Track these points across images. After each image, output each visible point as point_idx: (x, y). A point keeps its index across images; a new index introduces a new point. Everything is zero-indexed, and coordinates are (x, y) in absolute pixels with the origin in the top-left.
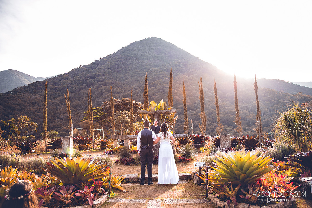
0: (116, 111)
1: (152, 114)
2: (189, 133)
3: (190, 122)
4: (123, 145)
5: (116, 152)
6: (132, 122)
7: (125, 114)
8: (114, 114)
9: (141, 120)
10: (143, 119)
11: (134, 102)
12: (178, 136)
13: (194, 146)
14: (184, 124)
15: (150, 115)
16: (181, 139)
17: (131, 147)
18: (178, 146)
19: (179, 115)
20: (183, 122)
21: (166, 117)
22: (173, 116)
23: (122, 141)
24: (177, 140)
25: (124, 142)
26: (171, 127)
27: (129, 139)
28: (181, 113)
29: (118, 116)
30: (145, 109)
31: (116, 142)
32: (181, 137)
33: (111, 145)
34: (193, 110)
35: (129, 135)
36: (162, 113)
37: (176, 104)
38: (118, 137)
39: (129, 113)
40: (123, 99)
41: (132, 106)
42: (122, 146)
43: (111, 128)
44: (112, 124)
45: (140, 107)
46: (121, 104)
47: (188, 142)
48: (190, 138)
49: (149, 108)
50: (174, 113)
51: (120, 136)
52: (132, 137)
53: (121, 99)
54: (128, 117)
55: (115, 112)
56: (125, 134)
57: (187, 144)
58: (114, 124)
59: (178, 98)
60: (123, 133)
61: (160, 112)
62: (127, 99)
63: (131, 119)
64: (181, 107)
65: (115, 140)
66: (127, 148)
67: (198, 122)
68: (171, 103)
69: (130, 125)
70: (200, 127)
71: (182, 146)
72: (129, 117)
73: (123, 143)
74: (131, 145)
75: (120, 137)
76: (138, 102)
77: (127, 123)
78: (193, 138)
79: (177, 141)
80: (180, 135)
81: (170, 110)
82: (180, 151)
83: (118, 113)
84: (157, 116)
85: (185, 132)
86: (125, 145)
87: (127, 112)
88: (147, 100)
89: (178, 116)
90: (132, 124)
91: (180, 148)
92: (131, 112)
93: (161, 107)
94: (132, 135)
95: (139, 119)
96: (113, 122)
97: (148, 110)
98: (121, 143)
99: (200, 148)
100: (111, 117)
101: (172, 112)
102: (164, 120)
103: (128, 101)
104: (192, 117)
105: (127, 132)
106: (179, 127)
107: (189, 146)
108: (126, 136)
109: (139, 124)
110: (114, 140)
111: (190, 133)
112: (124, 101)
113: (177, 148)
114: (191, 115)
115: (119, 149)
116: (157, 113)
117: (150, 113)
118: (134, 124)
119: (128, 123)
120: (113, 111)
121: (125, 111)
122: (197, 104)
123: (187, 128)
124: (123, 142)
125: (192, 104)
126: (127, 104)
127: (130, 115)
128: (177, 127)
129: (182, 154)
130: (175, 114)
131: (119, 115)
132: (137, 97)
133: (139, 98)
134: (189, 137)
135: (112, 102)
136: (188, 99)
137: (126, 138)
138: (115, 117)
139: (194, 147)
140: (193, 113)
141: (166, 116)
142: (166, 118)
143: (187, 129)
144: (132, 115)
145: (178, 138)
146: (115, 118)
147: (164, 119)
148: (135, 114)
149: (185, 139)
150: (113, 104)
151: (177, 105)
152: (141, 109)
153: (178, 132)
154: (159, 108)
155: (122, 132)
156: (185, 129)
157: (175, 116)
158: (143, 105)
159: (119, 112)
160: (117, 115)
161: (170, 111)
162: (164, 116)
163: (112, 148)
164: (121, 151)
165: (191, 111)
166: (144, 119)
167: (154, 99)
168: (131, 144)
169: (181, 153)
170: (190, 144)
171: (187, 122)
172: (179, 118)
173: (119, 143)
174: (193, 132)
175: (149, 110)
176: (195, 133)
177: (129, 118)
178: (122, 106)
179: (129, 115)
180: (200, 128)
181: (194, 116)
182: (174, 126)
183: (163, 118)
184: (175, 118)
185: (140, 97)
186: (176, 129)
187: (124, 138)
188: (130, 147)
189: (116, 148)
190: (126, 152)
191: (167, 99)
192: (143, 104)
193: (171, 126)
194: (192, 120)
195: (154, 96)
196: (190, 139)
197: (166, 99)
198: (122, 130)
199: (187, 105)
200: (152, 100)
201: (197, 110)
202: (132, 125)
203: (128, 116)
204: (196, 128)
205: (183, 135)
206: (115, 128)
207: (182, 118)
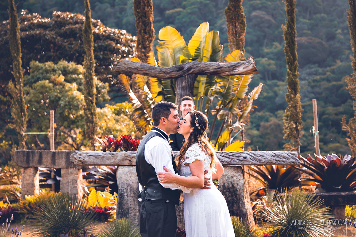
0: (30, 60)
1: (168, 76)
2: (304, 150)
3: (308, 108)
4: (57, 187)
5: (30, 216)
6: (89, 103)
7: (65, 72)
8: (22, 71)
9: (125, 98)
10: (132, 94)
11: (100, 29)
12: (260, 158)
13: (322, 197)
14: (285, 114)
15: (159, 80)
16: (271, 172)
17: (88, 194)
18: (259, 196)
19: (269, 82)
20: (282, 107)
21: (216, 87)
22: (244, 86)
23: (53, 174)
24: (256, 174)
25: (60, 176)
26: (237, 124)
27: (78, 165)
28: (274, 76)
29: (38, 79)
30: (139, 57)
31: (30, 176)
32: (271, 164)
33: (9, 187)
34: (321, 63)
35: (80, 152)
36: (202, 73)
37: (257, 41)
38: (36, 158)
39: (81, 68)
40: (58, 16)
41: (92, 44)
42: (52, 193)
43: (11, 126)
44: (14, 110)
45: (123, 48)
46: (49, 34)
47: (299, 184)
48: (304, 168)
49: (156, 53)
50: (247, 73)
51: (44, 156)
52: (92, 160)
53: (50, 15)
54: (74, 85)
55: (26, 65)
56: (62, 149)
57: (295, 190)
58: (22, 110)
59: (267, 17)
60: (57, 144)
61: (196, 70)
62: (72, 18)
63: (89, 94)
64: (275, 51)
65: (26, 168)
66: (70, 199)
67: (341, 109)
68: (236, 34)
69: (85, 113)
70: (344, 128)
71: (275, 199)
72: (79, 84)
73: (57, 183)
74: (86, 189)
75: (47, 159)
76: (117, 31)
77: (72, 105)
78: (318, 167)
79: (256, 178)
80: (268, 155)
81: (233, 63)
82: (266, 214)
83: (37, 69)
84: (184, 84)
85: (287, 145)
86: (66, 188)
87: (72, 65)
88: (147, 24)
89: (261, 85)
90: (90, 110)
91: (268, 203)
92: (89, 68)
93: (198, 49)
94: (91, 152)
95: (120, 94)
96: (20, 102)
97: (152, 61)
98: (49, 182)
99: (344, 207)
100: (11, 85)
101: (241, 69)
102: (212, 98)
103: (76, 23)
104: (317, 90)
105: (70, 141)
106: (266, 128)
107: (303, 199)
108: (68, 154)
109: (118, 113)
110: (22, 170)
111: (309, 150)
112: (60, 23)
113: (254, 203)
114: (314, 81)
115: (40, 204)
116: (184, 72)
117: (160, 72)
118: (98, 110)
119: (77, 108)
120: (18, 61)
121: (63, 63)
122: (339, 41)
123: (297, 130)
124: (58, 178)
125: (317, 40)
126: (72, 35)
127: (86, 77)
128: (258, 127)
129: (274, 225)
130: (250, 76)
131: (41, 76)
132: (109, 10)
133: (121, 13)
134: (304, 165)
135: (14, 25)
136: (304, 23)
137: (70, 164)
138: (25, 85)
139: (321, 201)
140: (320, 74)
141: (216, 83)
142: (216, 93)
143: (294, 134)
144: (92, 79)
145: (261, 168)
146: (27, 88)
147: (211, 95)
148: (103, 74)
149: (288, 171)
150: (19, 35)
151: (261, 45)
152: (124, 55)
153: (260, 145)
154: (193, 53)
155: (52, 142)
156: (288, 136)
157: (252, 86)
158: (132, 41)
159: (41, 65)
160: (33, 77)
161: (235, 67)
162: (210, 83)
163: (16, 201)
164: (49, 212)
165: (314, 68)
166: (135, 93)
167: (176, 21)
168: (86, 184)
169: (271, 222)
170: (306, 190)
171: (295, 107)
172: (265, 94)
173: (41, 181)
174: (317, 145)
175: (157, 60)
176: (324, 152)
177: (79, 90)
178: (55, 44)
179: (81, 76)
180: (345, 134)
181: (325, 85)
182: (246, 122)
183: (206, 94)
184: (250, 91)
185: (122, 10)
186: (255, 132)
187: (61, 163)
188: (84, 197)
189: (29, 198)
190: (69, 213)
191: (223, 21)
192: (135, 38)
193: (234, 122)
194: (315, 102)
195: (175, 7)
196: (304, 171)
197: (219, 22)
198: (51, 134)
199: (301, 46)
200: (169, 21)
201: (339, 63)
202: (92, 114)
203: (75, 80)
204: (333, 132)
205: (278, 156)
206: (25, 126)
207: (276, 94)
